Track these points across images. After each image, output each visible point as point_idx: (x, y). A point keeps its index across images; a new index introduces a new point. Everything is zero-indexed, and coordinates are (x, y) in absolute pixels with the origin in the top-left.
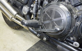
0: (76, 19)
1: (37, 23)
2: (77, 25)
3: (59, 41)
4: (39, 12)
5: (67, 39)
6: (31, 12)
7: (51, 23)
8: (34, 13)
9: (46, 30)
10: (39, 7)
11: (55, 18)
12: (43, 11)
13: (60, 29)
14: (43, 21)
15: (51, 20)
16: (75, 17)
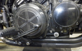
0: (47, 13)
1: (14, 30)
2: (51, 17)
3: (42, 39)
4: (12, 19)
5: (48, 34)
6: (1, 22)
7: (28, 25)
8: (6, 23)
9: (26, 33)
10: (8, 14)
11: (30, 18)
12: (16, 16)
13: (39, 25)
14: (19, 26)
15: (27, 21)
16: (46, 12)
